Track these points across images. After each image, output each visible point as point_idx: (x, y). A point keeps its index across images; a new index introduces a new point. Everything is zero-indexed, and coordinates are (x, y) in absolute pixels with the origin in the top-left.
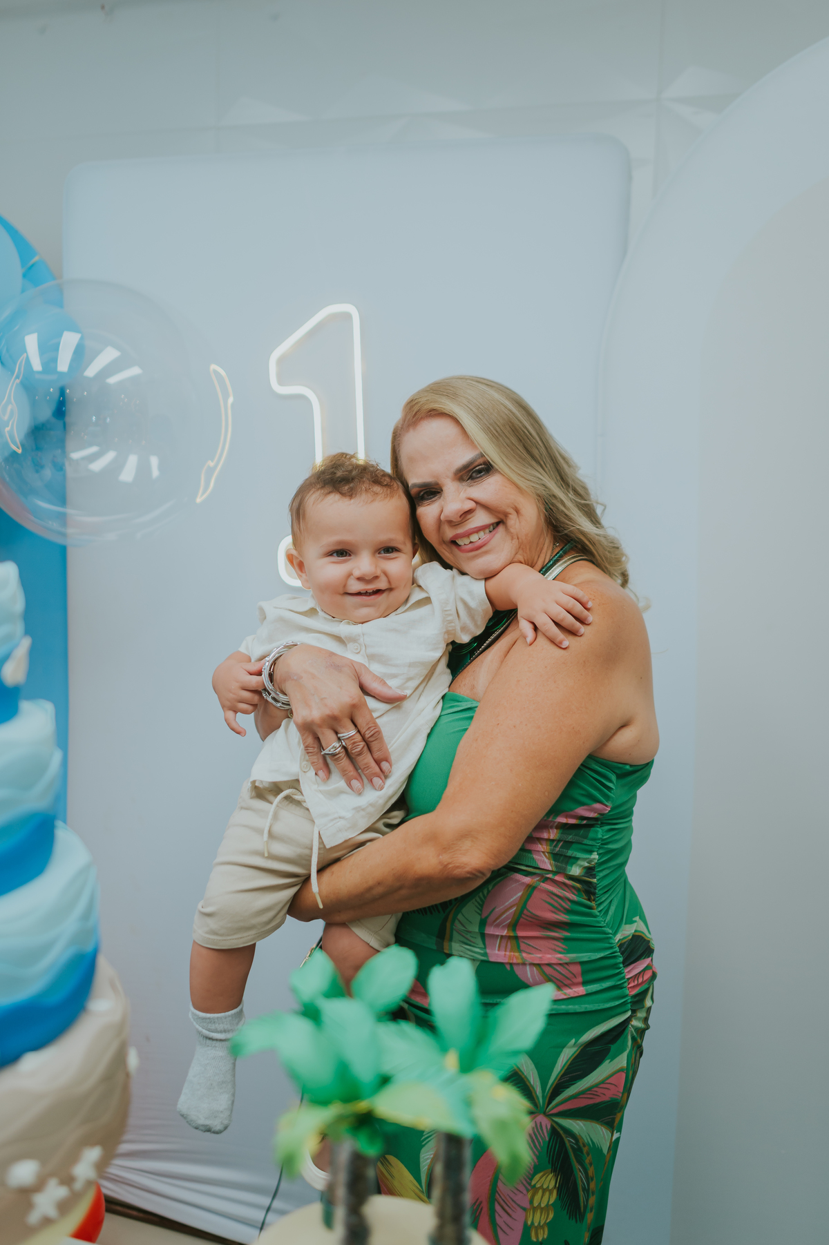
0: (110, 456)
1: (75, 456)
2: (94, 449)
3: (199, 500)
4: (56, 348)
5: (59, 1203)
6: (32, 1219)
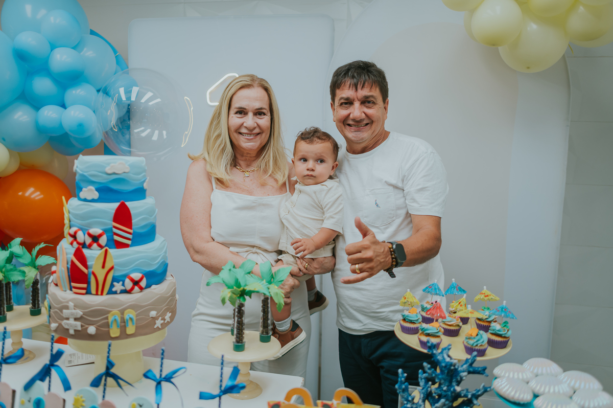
0: (149, 131)
1: (136, 131)
2: (142, 128)
3: (182, 146)
4: (130, 92)
5: (161, 324)
6: (155, 327)
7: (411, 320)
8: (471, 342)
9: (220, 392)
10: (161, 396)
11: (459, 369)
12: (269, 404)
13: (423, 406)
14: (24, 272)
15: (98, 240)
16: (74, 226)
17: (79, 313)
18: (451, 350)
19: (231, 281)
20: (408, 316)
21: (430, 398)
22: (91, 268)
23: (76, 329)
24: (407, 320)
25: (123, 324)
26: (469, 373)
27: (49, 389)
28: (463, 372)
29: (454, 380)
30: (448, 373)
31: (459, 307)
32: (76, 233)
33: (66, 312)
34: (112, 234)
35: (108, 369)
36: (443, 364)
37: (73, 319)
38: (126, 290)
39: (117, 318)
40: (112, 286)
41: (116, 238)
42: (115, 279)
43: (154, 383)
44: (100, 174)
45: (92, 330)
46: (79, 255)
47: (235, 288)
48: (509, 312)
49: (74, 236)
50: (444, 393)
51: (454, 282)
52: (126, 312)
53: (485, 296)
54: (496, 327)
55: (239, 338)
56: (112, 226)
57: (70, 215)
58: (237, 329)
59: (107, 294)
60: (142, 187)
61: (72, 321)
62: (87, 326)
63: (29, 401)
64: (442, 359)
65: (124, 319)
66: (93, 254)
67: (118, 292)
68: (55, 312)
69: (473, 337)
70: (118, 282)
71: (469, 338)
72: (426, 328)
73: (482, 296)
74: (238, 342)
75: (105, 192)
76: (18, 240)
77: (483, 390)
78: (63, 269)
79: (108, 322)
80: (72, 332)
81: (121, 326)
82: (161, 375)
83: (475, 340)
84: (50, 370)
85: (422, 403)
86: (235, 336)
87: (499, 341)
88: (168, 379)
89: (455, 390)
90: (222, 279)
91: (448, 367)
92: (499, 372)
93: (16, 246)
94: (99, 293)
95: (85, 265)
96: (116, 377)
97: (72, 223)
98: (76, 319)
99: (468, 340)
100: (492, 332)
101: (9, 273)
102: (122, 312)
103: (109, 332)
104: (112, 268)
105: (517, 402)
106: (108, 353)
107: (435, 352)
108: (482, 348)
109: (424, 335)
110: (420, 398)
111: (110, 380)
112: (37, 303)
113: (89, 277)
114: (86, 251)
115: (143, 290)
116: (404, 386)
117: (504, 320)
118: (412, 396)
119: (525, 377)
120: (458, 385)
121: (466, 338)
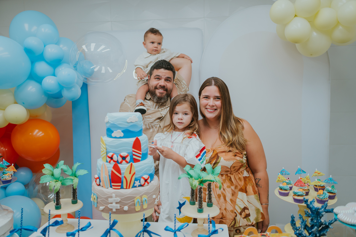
5: (157, 202)
6: (155, 204)
7: (285, 189)
8: (321, 197)
9: (209, 234)
11: (320, 211)
13: (304, 232)
15: (125, 159)
16: (110, 152)
17: (119, 199)
18: (315, 202)
19: (196, 176)
20: (283, 187)
21: (306, 227)
22: (124, 174)
23: (117, 208)
24: (282, 189)
26: (326, 212)
28: (322, 212)
29: (318, 217)
30: (316, 213)
31: (307, 180)
32: (112, 156)
33: (110, 200)
34: (133, 155)
35: (145, 228)
36: (314, 209)
37: (115, 203)
38: (141, 184)
39: (139, 200)
41: (134, 157)
42: (136, 180)
44: (124, 123)
45: (126, 208)
46: (116, 168)
47: (199, 179)
48: (335, 181)
49: (111, 158)
50: (315, 224)
51: (299, 168)
52: (143, 196)
54: (329, 188)
56: (132, 151)
57: (107, 146)
58: (199, 201)
59: (132, 188)
61: (114, 204)
62: (123, 206)
64: (312, 206)
65: (142, 201)
66: (124, 167)
68: (102, 201)
70: (137, 181)
71: (320, 195)
72: (297, 192)
73: (317, 174)
74: (200, 208)
75: (127, 133)
76: (62, 162)
77: (334, 220)
78: (106, 176)
79: (134, 203)
80: (114, 210)
81: (141, 205)
82: (175, 228)
83: (323, 196)
84: (110, 232)
87: (332, 196)
88: (179, 230)
89: (321, 222)
91: (316, 210)
92: (337, 211)
93: (62, 165)
94: (128, 188)
95: (120, 174)
96: (149, 233)
97: (107, 150)
98: (116, 203)
99: (319, 197)
100: (328, 191)
102: (141, 197)
103: (135, 208)
104: (135, 173)
105: (353, 224)
107: (308, 203)
108: (326, 200)
109: (296, 196)
110: (302, 228)
111: (146, 234)
112: (75, 196)
113: (122, 179)
114: (119, 165)
115: (149, 184)
116: (294, 222)
117: (332, 185)
118: (298, 227)
119: (351, 212)
120: (320, 219)
121: (318, 195)
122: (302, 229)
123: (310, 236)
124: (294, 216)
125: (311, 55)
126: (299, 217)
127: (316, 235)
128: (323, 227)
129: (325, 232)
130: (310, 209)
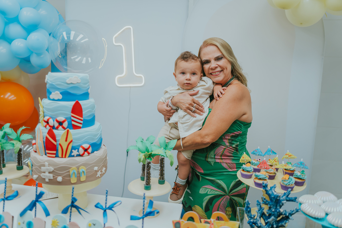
0: (80, 58)
2: (76, 56)
3: (99, 68)
4: (70, 34)
5: (100, 175)
6: (97, 176)
7: (248, 170)
8: (286, 183)
9: (143, 216)
10: (107, 219)
11: (281, 199)
12: (173, 222)
13: (260, 220)
14: (13, 144)
15: (62, 124)
16: (47, 116)
17: (52, 169)
18: (276, 188)
19: (144, 149)
20: (246, 168)
21: (263, 216)
22: (59, 141)
23: (50, 178)
24: (245, 170)
25: (79, 175)
26: (287, 201)
27: (35, 215)
28: (283, 200)
29: (278, 205)
30: (275, 201)
31: (275, 163)
33: (43, 168)
34: (71, 120)
35: (73, 202)
36: (273, 196)
37: (48, 173)
38: (80, 154)
39: (75, 171)
40: (71, 152)
41: (73, 123)
42: (73, 148)
43: (103, 211)
44: (63, 84)
45: (60, 179)
46: (51, 133)
47: (146, 152)
48: (305, 165)
49: (47, 122)
50: (273, 213)
51: (269, 148)
52: (80, 168)
53: (289, 156)
54: (298, 173)
55: (148, 182)
56: (71, 116)
57: (44, 109)
58: (147, 177)
59: (69, 157)
60: (87, 92)
61: (47, 174)
62: (57, 177)
63: (23, 223)
64: (272, 193)
65: (79, 172)
66: (60, 133)
67: (75, 156)
68: (36, 169)
69: (286, 180)
70: (75, 150)
71: (284, 181)
72: (258, 175)
73: (287, 156)
74: (147, 185)
75: (66, 95)
76: (8, 125)
77: (295, 211)
78: (41, 142)
79: (70, 174)
81: (77, 176)
82: (106, 206)
83: (288, 182)
84: (36, 204)
85: (259, 219)
86: (145, 181)
87: (300, 182)
88: (110, 208)
89: (279, 211)
90: (138, 147)
91: (275, 198)
92: (302, 200)
93: (7, 128)
94: (64, 156)
95: (55, 141)
96: (77, 208)
97: (45, 114)
98: (49, 173)
100: (295, 177)
101: (4, 145)
102: (78, 168)
103: (70, 180)
104: (72, 141)
105: (317, 217)
106: (73, 193)
107: (267, 189)
108: (292, 186)
109: (257, 179)
110: (258, 216)
111: (74, 209)
112: (20, 162)
113: (57, 147)
114: (55, 131)
115: (90, 154)
116: (249, 210)
117: (302, 170)
118: (253, 215)
119: (318, 203)
120: (280, 208)
121: (282, 181)
122: (258, 218)
123: (266, 226)
124: (250, 202)
125: (301, 24)
126: (257, 203)
127: (272, 225)
128: (283, 217)
129: (283, 223)
130: (269, 195)
